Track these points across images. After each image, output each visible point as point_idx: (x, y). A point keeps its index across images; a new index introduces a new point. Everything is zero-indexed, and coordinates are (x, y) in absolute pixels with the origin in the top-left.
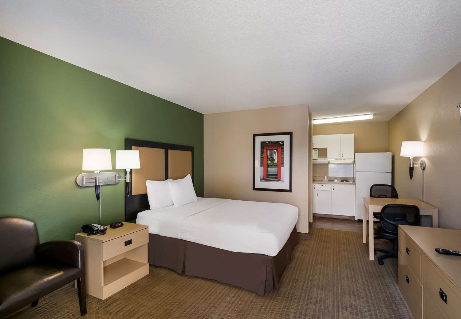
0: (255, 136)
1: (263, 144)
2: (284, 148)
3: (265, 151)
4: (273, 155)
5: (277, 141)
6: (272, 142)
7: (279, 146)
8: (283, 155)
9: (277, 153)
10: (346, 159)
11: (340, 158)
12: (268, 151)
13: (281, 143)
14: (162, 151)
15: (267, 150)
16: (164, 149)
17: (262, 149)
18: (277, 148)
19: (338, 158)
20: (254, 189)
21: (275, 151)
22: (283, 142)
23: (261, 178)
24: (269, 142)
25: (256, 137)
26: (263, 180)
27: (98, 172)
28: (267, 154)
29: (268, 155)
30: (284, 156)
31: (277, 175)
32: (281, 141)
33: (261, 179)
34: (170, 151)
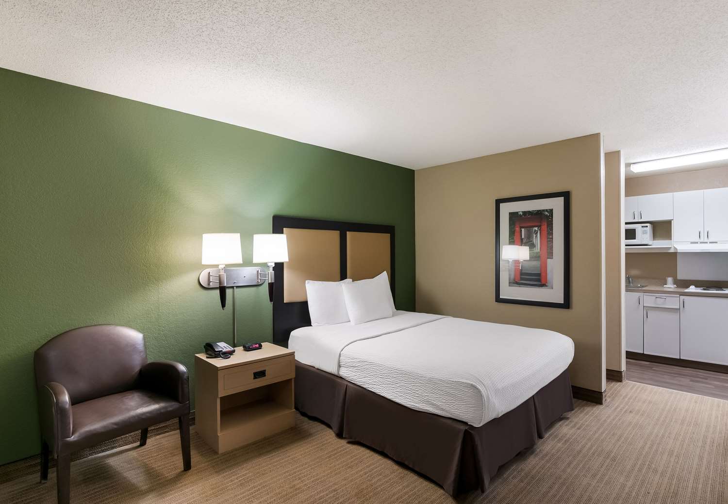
0: (498, 202)
1: (513, 216)
2: (552, 224)
3: (517, 229)
4: (533, 237)
5: (540, 210)
6: (530, 213)
7: (543, 218)
8: (551, 237)
9: (539, 233)
10: (716, 243)
11: (702, 240)
12: (523, 229)
13: (546, 213)
14: (335, 235)
15: (521, 227)
16: (339, 232)
17: (512, 226)
18: (539, 224)
19: (697, 239)
20: (498, 300)
21: (536, 228)
22: (551, 211)
23: (509, 280)
24: (525, 213)
25: (501, 205)
26: (514, 283)
27: (223, 266)
28: (521, 237)
29: (523, 237)
30: (552, 239)
31: (539, 275)
32: (547, 210)
33: (510, 283)
34: (349, 234)
